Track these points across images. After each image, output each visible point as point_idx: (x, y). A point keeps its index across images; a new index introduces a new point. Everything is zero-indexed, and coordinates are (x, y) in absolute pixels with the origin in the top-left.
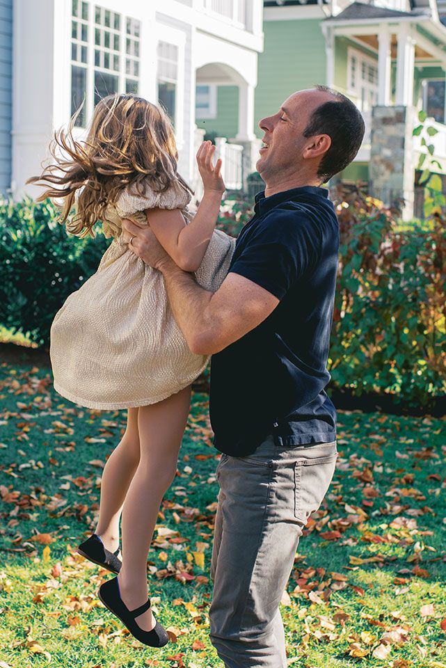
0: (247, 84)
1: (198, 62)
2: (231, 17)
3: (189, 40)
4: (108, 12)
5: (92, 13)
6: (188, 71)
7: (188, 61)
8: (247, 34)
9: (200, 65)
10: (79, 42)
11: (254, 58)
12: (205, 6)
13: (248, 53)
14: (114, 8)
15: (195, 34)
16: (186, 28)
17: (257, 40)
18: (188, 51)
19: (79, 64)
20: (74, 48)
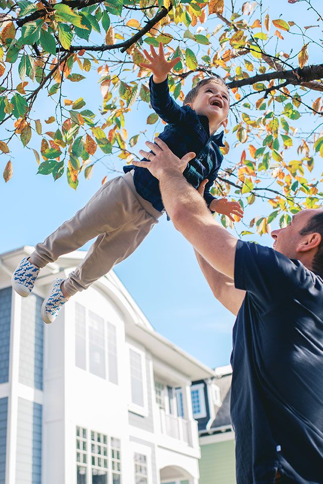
0: (193, 478)
1: (160, 465)
2: (179, 439)
3: (153, 452)
4: (99, 434)
5: (89, 435)
6: (154, 470)
7: (154, 464)
8: (190, 448)
9: (162, 466)
10: (81, 451)
11: (196, 462)
12: (162, 432)
13: (191, 459)
14: (103, 432)
15: (157, 449)
16: (152, 445)
17: (196, 452)
18: (153, 458)
19: (81, 464)
20: (78, 455)
